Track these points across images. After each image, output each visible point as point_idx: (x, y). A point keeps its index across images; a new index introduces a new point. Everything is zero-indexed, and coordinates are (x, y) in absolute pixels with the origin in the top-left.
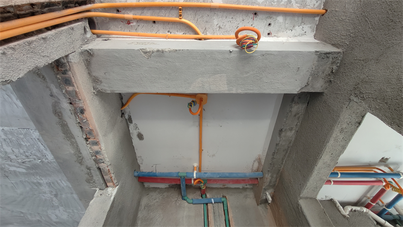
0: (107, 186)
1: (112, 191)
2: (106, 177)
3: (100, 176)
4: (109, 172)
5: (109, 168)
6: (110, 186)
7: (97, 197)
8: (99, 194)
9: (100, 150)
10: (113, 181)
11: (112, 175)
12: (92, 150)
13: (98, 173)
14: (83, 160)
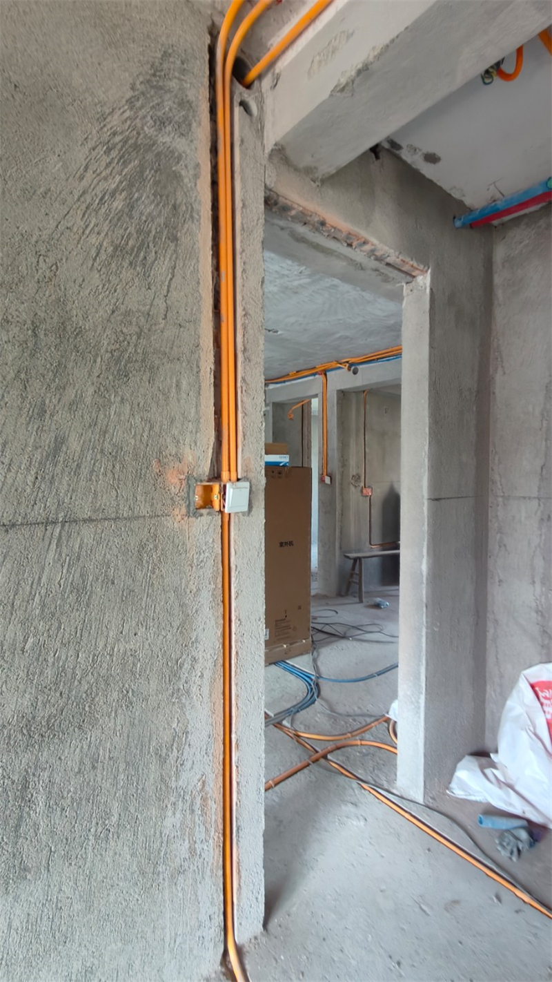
0: (414, 277)
1: (424, 280)
2: (405, 268)
3: (396, 272)
4: (404, 261)
5: (401, 257)
6: (418, 275)
7: (408, 295)
8: (409, 291)
9: (373, 247)
10: (417, 269)
11: (411, 263)
12: (364, 251)
13: (390, 269)
14: (363, 265)
